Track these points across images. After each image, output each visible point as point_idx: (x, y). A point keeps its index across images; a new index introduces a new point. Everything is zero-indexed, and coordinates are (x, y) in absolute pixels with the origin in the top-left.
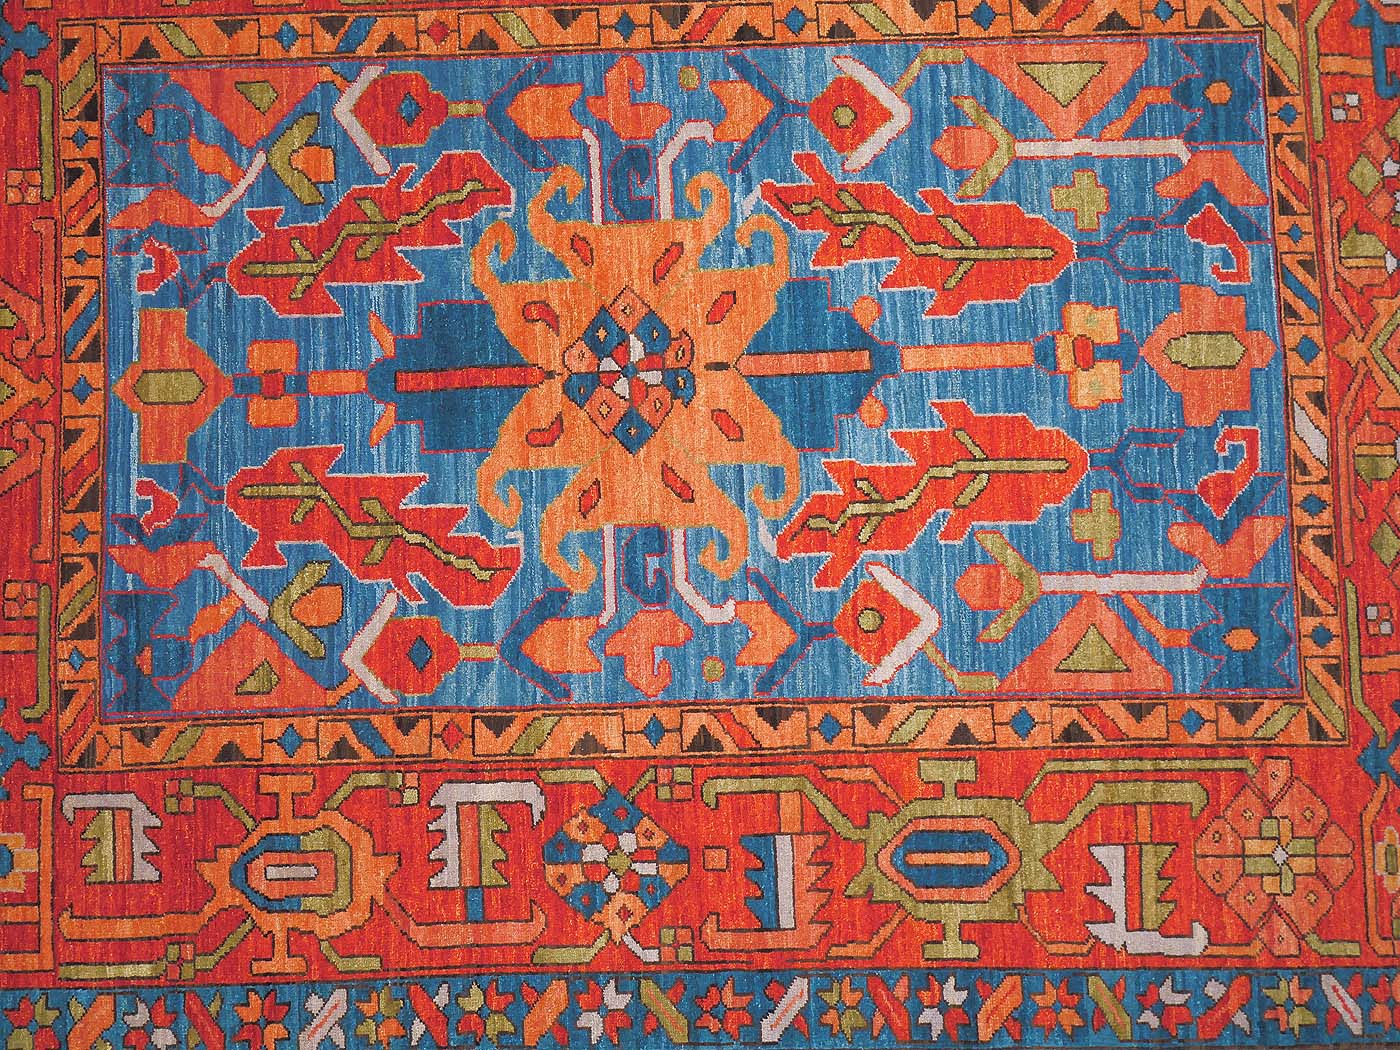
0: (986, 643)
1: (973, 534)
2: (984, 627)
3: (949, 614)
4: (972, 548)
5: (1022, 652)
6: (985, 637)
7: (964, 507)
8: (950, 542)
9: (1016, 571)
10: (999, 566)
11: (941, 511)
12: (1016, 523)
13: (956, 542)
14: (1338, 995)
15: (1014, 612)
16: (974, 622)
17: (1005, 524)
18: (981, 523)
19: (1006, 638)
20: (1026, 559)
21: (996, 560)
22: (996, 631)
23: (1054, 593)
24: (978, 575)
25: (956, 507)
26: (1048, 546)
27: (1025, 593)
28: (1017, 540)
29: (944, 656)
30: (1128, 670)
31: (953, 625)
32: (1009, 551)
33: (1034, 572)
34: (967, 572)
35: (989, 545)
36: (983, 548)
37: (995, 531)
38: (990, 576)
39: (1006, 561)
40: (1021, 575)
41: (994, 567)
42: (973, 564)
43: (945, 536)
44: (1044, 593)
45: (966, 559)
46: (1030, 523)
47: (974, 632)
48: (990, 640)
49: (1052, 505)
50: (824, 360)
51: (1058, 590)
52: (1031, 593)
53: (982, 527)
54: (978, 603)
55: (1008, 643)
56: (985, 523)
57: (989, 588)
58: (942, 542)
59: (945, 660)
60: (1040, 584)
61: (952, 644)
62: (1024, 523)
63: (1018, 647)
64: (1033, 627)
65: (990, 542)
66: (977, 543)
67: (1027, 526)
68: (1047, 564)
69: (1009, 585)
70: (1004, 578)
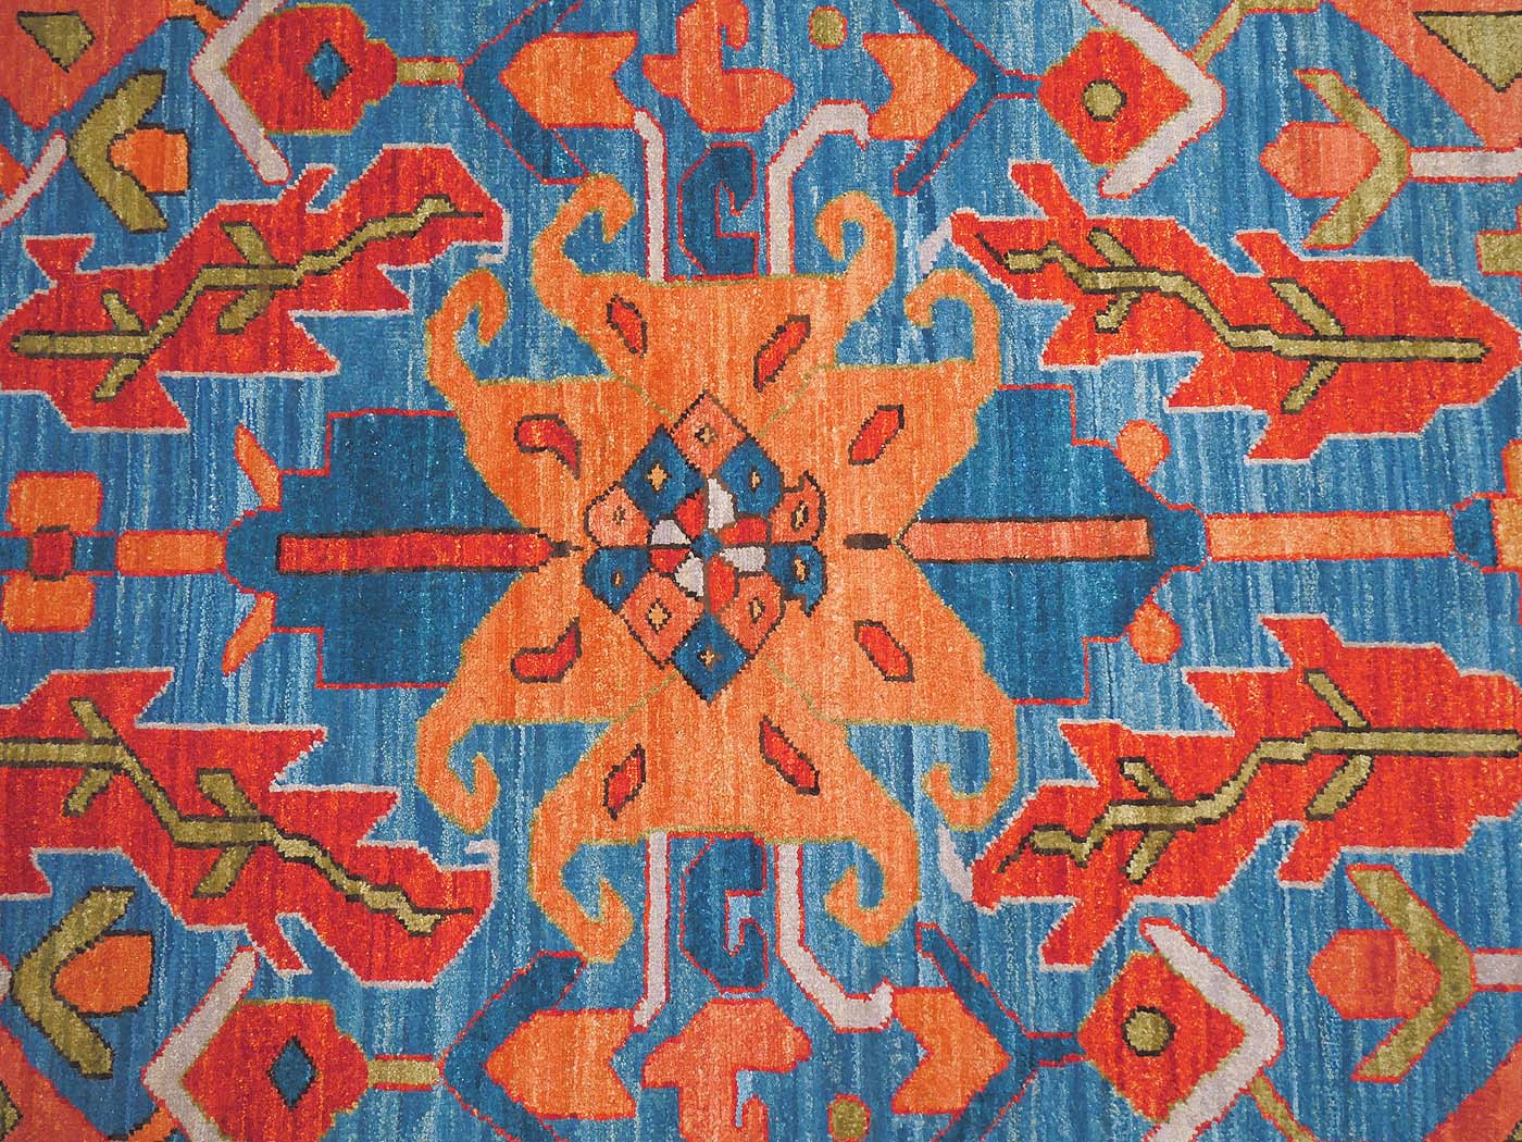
0: (1370, 1083)
1: (1343, 870)
2: (1365, 1053)
3: (1299, 1024)
4: (1341, 898)
5: (1440, 1104)
6: (1367, 1072)
7: (1324, 817)
8: (1301, 885)
9: (1426, 943)
10: (1392, 934)
11: (1282, 824)
12: (1425, 851)
13: (1311, 886)
15: (1424, 1024)
16: (1347, 1042)
17: (1403, 853)
18: (1359, 849)
19: (1407, 1075)
20: (1443, 921)
21: (1387, 921)
22: (1389, 1060)
23: (1501, 988)
24: (1352, 949)
25: (1310, 818)
26: (1488, 899)
27: (1444, 986)
28: (1433, 886)
29: (1289, 1107)
31: (1307, 1046)
32: (1412, 905)
33: (1460, 948)
34: (1332, 944)
35: (1373, 891)
36: (1362, 898)
37: (1385, 866)
38: (1374, 953)
39: (1407, 922)
40: (1435, 950)
41: (1383, 938)
42: (1343, 929)
43: (1291, 872)
44: (1480, 988)
45: (1330, 917)
46: (1452, 852)
47: (1347, 1059)
48: (1378, 1079)
49: (1492, 818)
50: (1065, 535)
51: (1508, 982)
52: (1455, 988)
53: (1360, 858)
54: (1352, 1004)
55: (1412, 1084)
56: (1367, 851)
57: (1375, 976)
58: (1285, 885)
59: (1291, 1115)
60: (1473, 970)
61: (1305, 1083)
62: (1440, 851)
63: (1432, 1092)
64: (1459, 1054)
65: (1374, 886)
66: (1350, 887)
67: (1446, 858)
68: (1487, 931)
69: (1414, 972)
70: (1402, 957)
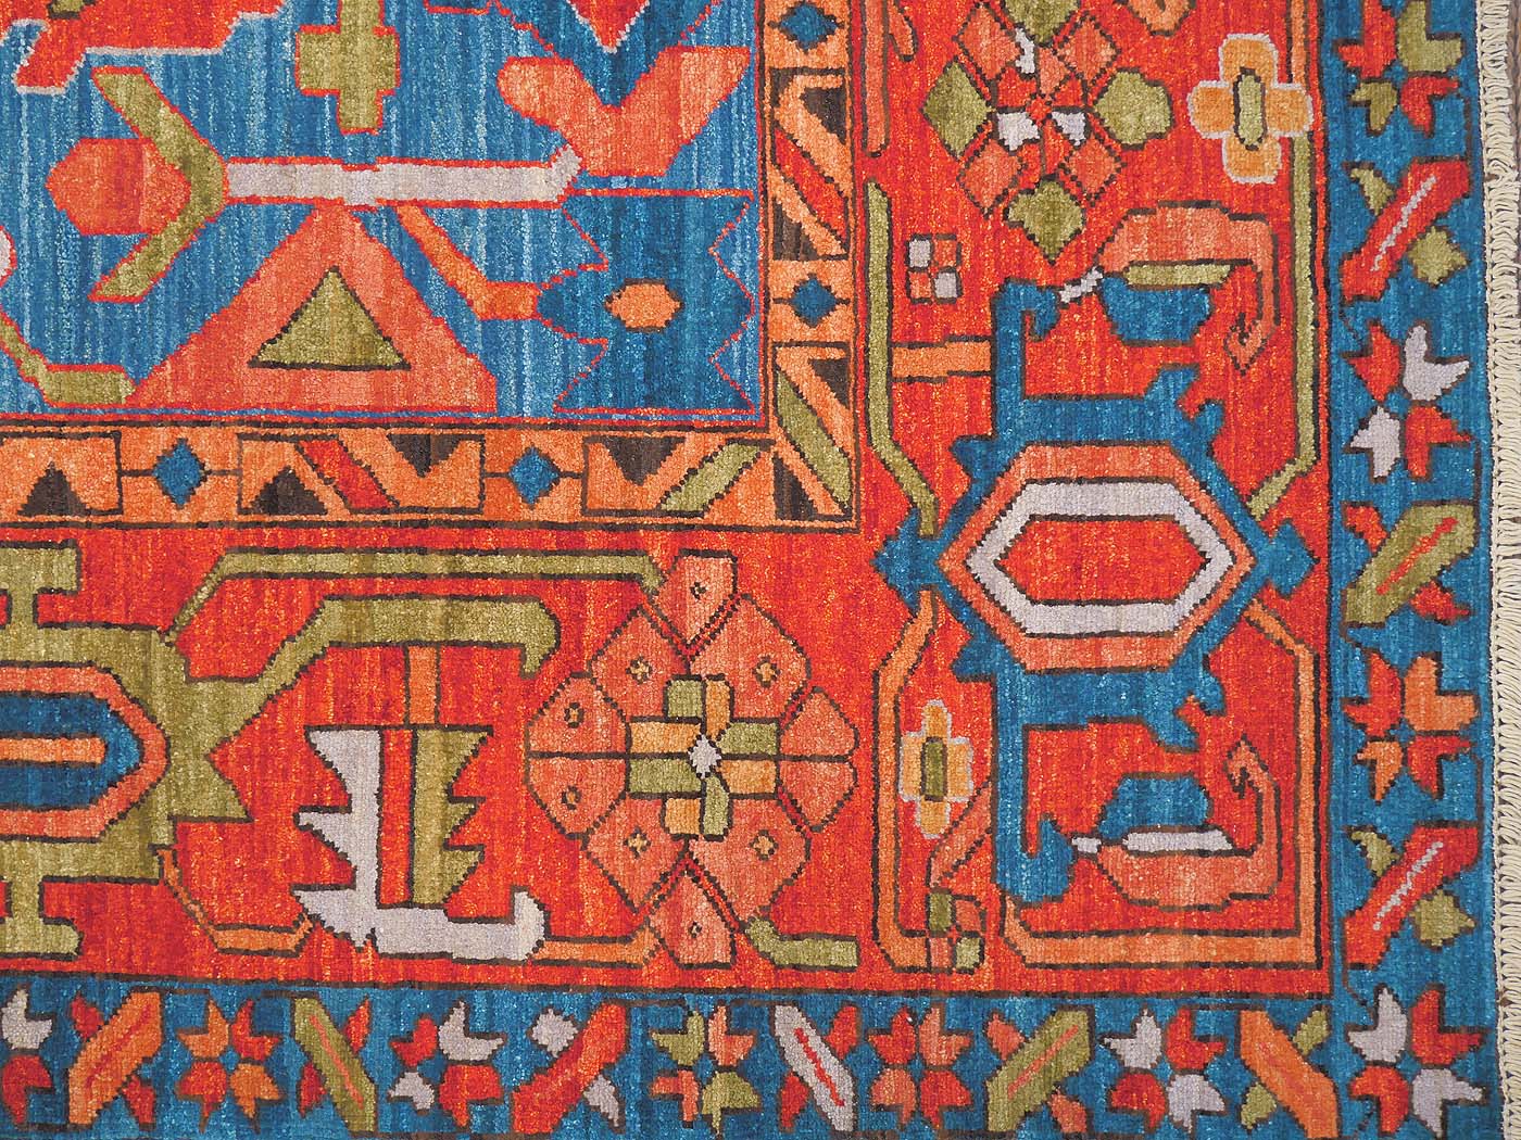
0: (108, 303)
1: (88, 73)
2: (104, 271)
3: (33, 241)
4: (85, 104)
5: (183, 325)
6: (107, 291)
7: (69, 15)
8: (39, 90)
9: (177, 153)
10: (141, 141)
11: (23, 23)
12: (180, 51)
13: (53, 91)
14: (808, 1050)
15: (170, 240)
16: (85, 258)
17: (155, 54)
18: (106, 50)
19: (151, 292)
20: (197, 129)
21: (135, 129)
22: (129, 280)
23: (253, 200)
24: (95, 159)
25: (53, 16)
26: (244, 102)
27: (195, 199)
28: (179, 87)
29: (19, 329)
30: (405, 366)
31: (41, 264)
32: (164, 111)
33: (213, 157)
34: (73, 155)
35: (120, 96)
36: (109, 104)
37: (137, 69)
38: (122, 163)
39: (157, 132)
40: (186, 161)
41: (130, 145)
42: (87, 139)
43: (30, 77)
44: (232, 201)
45: (71, 125)
46: (208, 52)
47: (85, 279)
48: (117, 299)
49: (256, 15)
51: (262, 194)
52: (206, 201)
53: (107, 59)
54: (90, 217)
55: (154, 305)
56: (115, 52)
57: (120, 189)
58: (23, 90)
59: (21, 338)
60: (226, 183)
61: (37, 305)
62: (197, 51)
63: (174, 313)
64: (205, 270)
65: (123, 90)
66: (95, 92)
67: (201, 59)
68: (241, 139)
69: (162, 184)
70: (149, 169)
